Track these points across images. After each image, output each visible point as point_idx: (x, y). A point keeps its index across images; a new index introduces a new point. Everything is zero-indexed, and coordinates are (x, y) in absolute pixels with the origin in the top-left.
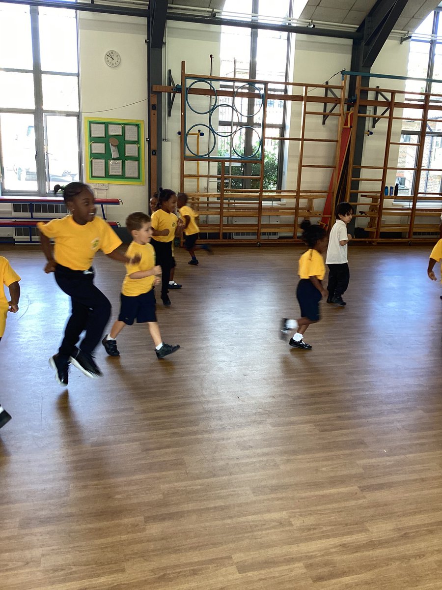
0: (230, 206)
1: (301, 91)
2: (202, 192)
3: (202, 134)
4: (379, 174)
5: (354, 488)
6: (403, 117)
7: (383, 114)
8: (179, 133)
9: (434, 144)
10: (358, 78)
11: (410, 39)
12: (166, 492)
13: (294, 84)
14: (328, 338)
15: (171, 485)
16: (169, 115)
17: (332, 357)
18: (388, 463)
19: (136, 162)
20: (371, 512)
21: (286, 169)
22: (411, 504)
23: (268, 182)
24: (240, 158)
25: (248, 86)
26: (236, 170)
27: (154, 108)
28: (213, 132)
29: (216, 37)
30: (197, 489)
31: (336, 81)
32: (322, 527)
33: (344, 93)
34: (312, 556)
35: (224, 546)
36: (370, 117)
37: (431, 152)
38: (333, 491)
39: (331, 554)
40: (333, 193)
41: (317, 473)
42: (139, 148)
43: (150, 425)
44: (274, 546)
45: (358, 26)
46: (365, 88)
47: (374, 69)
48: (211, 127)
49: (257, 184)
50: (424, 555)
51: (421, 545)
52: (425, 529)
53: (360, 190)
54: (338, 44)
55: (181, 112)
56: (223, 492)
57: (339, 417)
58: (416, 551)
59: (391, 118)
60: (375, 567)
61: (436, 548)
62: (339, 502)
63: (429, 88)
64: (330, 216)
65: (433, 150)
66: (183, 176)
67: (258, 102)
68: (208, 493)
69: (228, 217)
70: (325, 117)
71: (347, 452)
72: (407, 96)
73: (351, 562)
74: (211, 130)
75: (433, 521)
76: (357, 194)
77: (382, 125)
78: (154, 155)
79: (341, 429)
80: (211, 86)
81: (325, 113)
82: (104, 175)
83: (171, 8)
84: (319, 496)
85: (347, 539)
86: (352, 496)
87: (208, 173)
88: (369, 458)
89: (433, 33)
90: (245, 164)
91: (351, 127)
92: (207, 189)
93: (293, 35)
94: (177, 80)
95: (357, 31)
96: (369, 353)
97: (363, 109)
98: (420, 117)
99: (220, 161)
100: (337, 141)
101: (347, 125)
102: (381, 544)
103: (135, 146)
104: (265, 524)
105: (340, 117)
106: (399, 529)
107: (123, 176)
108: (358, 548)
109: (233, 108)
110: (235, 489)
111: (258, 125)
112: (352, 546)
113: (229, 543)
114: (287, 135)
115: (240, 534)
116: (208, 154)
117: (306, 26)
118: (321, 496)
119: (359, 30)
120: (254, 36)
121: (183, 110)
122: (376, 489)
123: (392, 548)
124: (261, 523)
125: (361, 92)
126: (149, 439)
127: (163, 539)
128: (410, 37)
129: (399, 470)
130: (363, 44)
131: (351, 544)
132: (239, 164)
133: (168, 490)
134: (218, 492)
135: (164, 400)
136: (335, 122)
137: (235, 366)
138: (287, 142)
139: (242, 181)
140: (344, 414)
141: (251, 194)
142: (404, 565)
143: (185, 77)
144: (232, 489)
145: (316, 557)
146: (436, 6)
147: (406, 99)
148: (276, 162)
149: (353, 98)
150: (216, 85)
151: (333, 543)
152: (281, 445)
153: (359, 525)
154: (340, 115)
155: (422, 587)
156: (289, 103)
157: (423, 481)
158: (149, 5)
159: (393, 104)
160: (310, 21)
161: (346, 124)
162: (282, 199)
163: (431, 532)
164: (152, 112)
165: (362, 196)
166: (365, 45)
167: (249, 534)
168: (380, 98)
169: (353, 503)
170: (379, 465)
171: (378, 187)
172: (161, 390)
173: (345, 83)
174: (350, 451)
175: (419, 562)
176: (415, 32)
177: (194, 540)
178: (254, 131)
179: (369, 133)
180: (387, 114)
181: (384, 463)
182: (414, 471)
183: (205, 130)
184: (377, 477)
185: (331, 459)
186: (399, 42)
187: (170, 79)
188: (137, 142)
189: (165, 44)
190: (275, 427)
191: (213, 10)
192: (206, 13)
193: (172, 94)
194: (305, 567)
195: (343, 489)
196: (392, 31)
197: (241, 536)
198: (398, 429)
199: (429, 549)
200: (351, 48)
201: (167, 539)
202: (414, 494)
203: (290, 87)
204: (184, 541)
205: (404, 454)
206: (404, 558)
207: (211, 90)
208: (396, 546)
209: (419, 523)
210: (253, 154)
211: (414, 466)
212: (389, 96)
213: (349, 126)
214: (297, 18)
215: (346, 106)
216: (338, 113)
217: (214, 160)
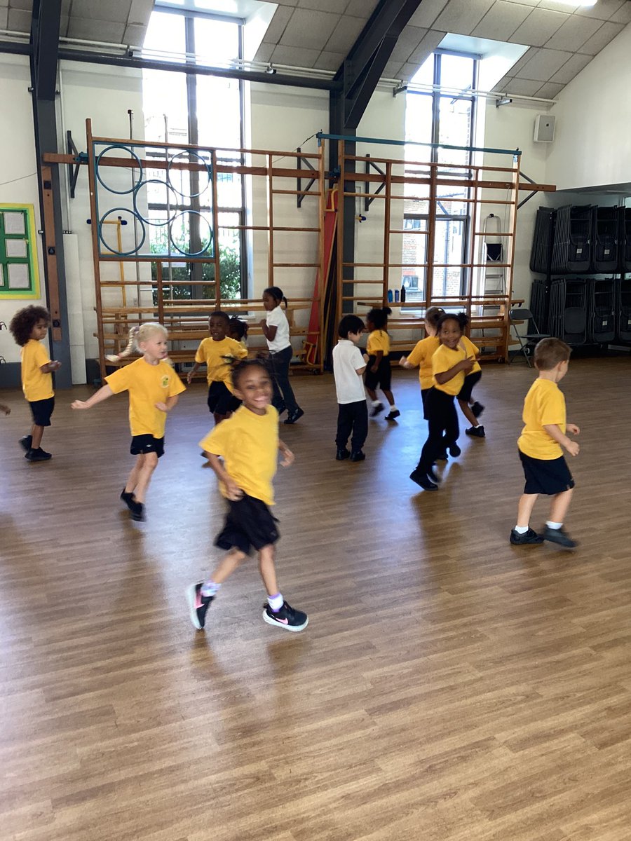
0: (174, 325)
1: (265, 162)
2: (130, 305)
3: (124, 223)
4: (378, 274)
5: (360, 713)
6: (405, 195)
7: (377, 192)
8: (89, 222)
9: (451, 230)
10: (340, 144)
11: (406, 91)
12: (85, 758)
13: (253, 152)
14: (323, 504)
15: (94, 746)
16: (72, 196)
17: (327, 530)
18: (406, 671)
19: (25, 266)
20: (384, 743)
21: (252, 270)
22: (437, 723)
23: (228, 289)
24: (184, 255)
25: (187, 154)
26: (179, 273)
27: (48, 186)
28: (141, 219)
29: (136, 85)
30: (133, 747)
31: (311, 147)
32: (316, 775)
33: (323, 165)
34: (303, 818)
35: (176, 825)
36: (360, 196)
37: (447, 241)
38: (331, 721)
39: (330, 811)
40: (320, 301)
41: (308, 699)
42: (28, 245)
43: (57, 661)
44: (249, 814)
45: (335, 73)
46: (351, 157)
47: (361, 131)
48: (137, 212)
49: (213, 291)
50: (455, 793)
51: (450, 780)
52: (456, 756)
53: (355, 295)
54: (311, 97)
55: (90, 192)
56: (175, 746)
57: (339, 615)
58: (445, 789)
59: (388, 198)
60: (391, 820)
61: (471, 781)
62: (340, 735)
63: (434, 156)
64: (318, 333)
65: (450, 239)
66: (99, 284)
67: (203, 176)
68: (150, 751)
69: (172, 341)
70: (300, 198)
71: (349, 662)
72: (407, 167)
73: (358, 818)
74: (138, 216)
75: (466, 743)
76: (351, 302)
77: (378, 207)
78: (52, 254)
79: (341, 631)
80: (133, 154)
81: (299, 192)
83: (65, 42)
84: (312, 731)
85: (352, 787)
86: (359, 724)
87: (138, 278)
88: (380, 666)
89: (434, 83)
90: (192, 264)
91: (336, 210)
92: (138, 301)
93: (247, 83)
94: (81, 146)
95: (334, 79)
96: (379, 519)
97: (350, 185)
98: (427, 195)
99: (155, 260)
100: (319, 230)
101: (331, 208)
102: (399, 785)
103: (22, 243)
104: (234, 784)
105: (320, 198)
106: (422, 762)
107: (5, 287)
108: (367, 797)
109: (168, 186)
110: (190, 739)
111: (207, 208)
112: (359, 795)
113: (182, 820)
114: (250, 223)
115: (199, 803)
116: (136, 251)
117: (263, 71)
118: (315, 730)
119: (336, 77)
120: (191, 85)
121: (93, 188)
122: (390, 710)
123: (412, 790)
124: (229, 783)
125: (345, 163)
126: (57, 682)
127: (82, 829)
128: (405, 88)
129: (419, 679)
130: (344, 96)
131: (357, 794)
132: (183, 265)
133: (89, 755)
134: (166, 746)
135: (79, 620)
136: (314, 204)
137: (188, 558)
138: (250, 233)
139: (190, 287)
140: (344, 609)
141: (204, 306)
142: (430, 811)
143: (92, 141)
144: (185, 740)
145: (308, 819)
146: (435, 47)
147: (407, 171)
148: (238, 260)
149: (336, 171)
150: (141, 154)
151: (332, 795)
152: (256, 666)
153: (368, 765)
154: (319, 194)
155: (453, 837)
156: (249, 177)
157: (452, 689)
158: (31, 38)
159: (390, 178)
160: (269, 64)
161: (329, 206)
162: (249, 312)
163: (464, 759)
164: (45, 192)
165: (359, 304)
166: (346, 98)
167: (212, 802)
168: (373, 171)
169: (359, 734)
170: (392, 676)
171: (378, 291)
172: (74, 605)
173: (323, 149)
174: (353, 661)
175: (449, 803)
176: (411, 81)
177: (130, 823)
178: (201, 218)
179: (361, 218)
180: (383, 192)
181: (400, 672)
182: (440, 677)
183: (128, 217)
184: (390, 692)
185: (329, 674)
186: (392, 94)
187: (71, 145)
188: (25, 236)
189: (59, 93)
190: (248, 640)
191: (128, 47)
192: (118, 51)
193: (74, 166)
194: (295, 837)
195: (346, 717)
196: (381, 79)
197: (200, 806)
198: (417, 622)
199: (462, 783)
200: (328, 102)
201: (89, 827)
202: (440, 709)
203: (248, 156)
204: (114, 827)
205: (425, 655)
206: (429, 801)
207: (132, 159)
208: (418, 786)
209: (447, 750)
210: (203, 249)
211: (439, 671)
212: (383, 167)
213: (333, 209)
214: (251, 60)
215: (327, 182)
216: (318, 191)
217: (145, 259)
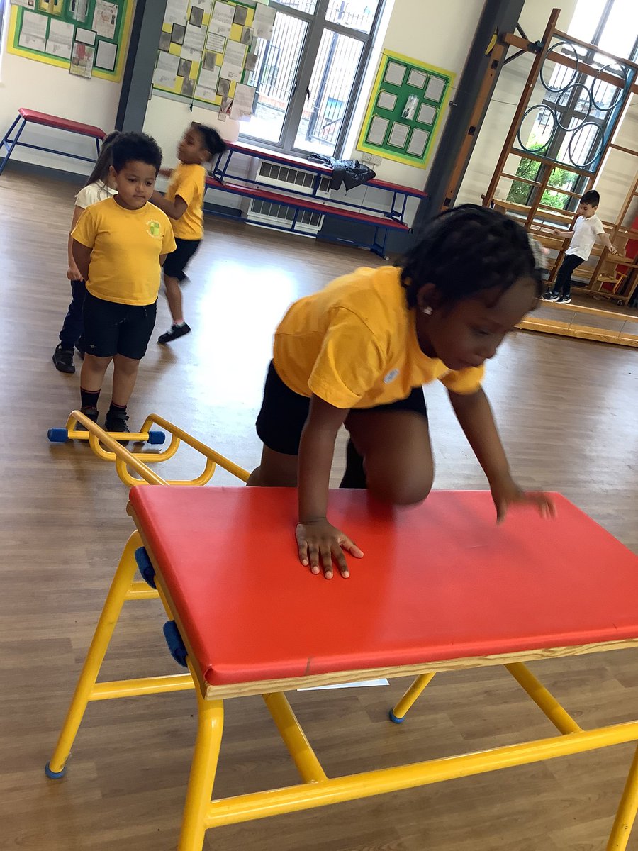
19: (427, 134)
27: (494, 66)
28: (556, 120)
42: (436, 114)
55: (531, 83)
66: (500, 174)
74: (554, 117)
78: (471, 134)
82: (380, 143)
103: (433, 110)
107: (403, 151)
121: (534, 81)
143: (553, 32)
164: (490, 71)
188: (438, 104)
